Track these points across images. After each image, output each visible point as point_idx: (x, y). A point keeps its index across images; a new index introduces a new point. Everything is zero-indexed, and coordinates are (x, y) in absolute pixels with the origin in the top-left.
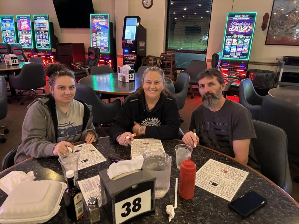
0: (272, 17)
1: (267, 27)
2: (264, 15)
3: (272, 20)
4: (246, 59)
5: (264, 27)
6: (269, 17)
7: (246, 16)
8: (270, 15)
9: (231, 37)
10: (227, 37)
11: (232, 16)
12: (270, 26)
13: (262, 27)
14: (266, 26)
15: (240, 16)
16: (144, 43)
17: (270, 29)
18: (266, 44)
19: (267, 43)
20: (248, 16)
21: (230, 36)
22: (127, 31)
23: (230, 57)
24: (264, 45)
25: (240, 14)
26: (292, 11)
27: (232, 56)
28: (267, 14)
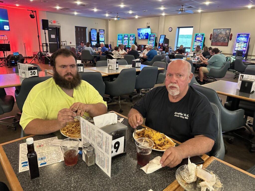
2: (210, 34)
8: (212, 34)
13: (210, 39)
16: (167, 44)
17: (213, 40)
22: (161, 40)
26: (220, 33)
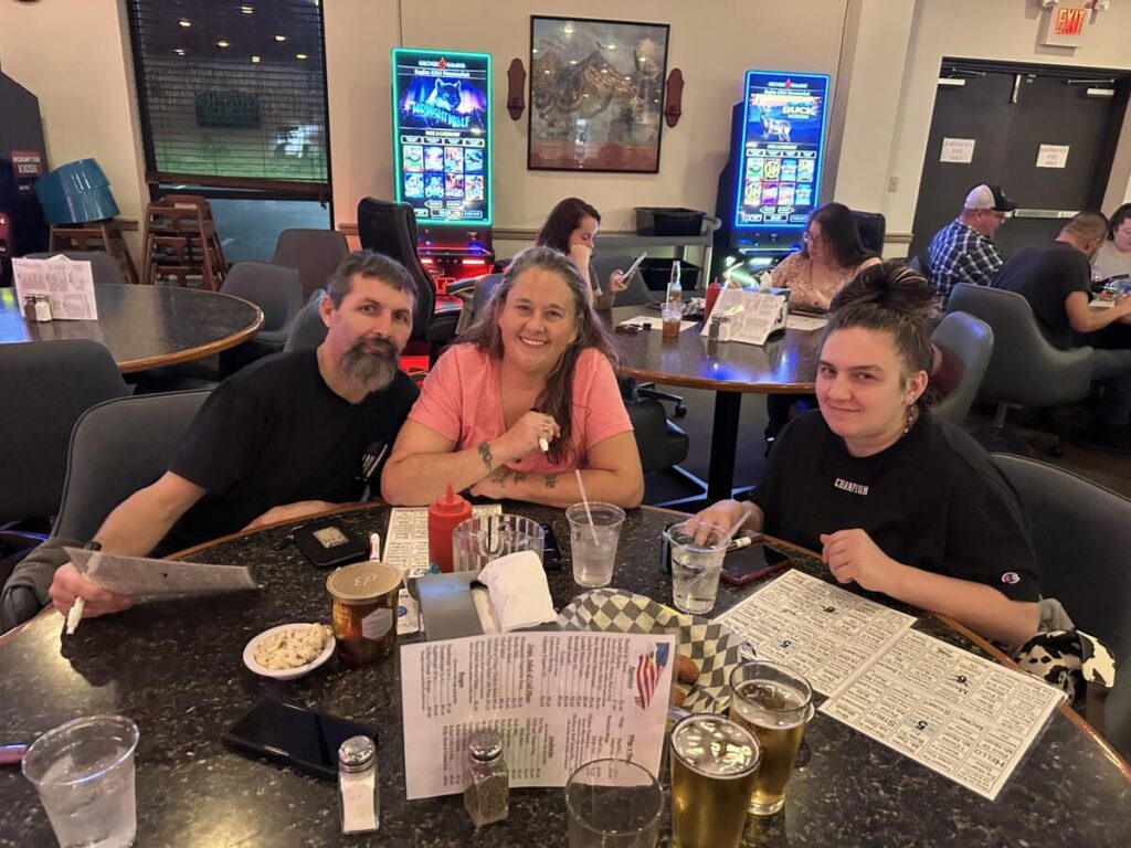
0: (535, 74)
1: (524, 107)
2: (508, 65)
3: (534, 84)
4: (481, 220)
5: (515, 108)
6: (525, 74)
7: (458, 65)
8: (527, 68)
9: (419, 140)
10: (405, 140)
11: (408, 61)
12: (533, 106)
13: (509, 107)
14: (521, 105)
15: (436, 64)
16: (37, 160)
17: (536, 116)
18: (530, 168)
19: (532, 165)
20: (463, 66)
21: (416, 138)
23: (430, 217)
24: (526, 172)
25: (437, 59)
26: (589, 59)
27: (436, 213)
28: (517, 63)
